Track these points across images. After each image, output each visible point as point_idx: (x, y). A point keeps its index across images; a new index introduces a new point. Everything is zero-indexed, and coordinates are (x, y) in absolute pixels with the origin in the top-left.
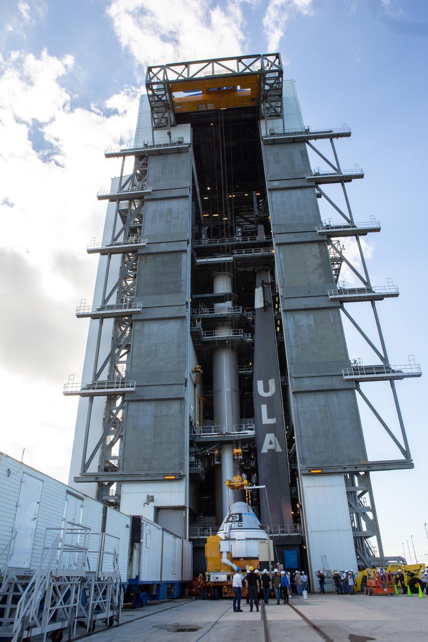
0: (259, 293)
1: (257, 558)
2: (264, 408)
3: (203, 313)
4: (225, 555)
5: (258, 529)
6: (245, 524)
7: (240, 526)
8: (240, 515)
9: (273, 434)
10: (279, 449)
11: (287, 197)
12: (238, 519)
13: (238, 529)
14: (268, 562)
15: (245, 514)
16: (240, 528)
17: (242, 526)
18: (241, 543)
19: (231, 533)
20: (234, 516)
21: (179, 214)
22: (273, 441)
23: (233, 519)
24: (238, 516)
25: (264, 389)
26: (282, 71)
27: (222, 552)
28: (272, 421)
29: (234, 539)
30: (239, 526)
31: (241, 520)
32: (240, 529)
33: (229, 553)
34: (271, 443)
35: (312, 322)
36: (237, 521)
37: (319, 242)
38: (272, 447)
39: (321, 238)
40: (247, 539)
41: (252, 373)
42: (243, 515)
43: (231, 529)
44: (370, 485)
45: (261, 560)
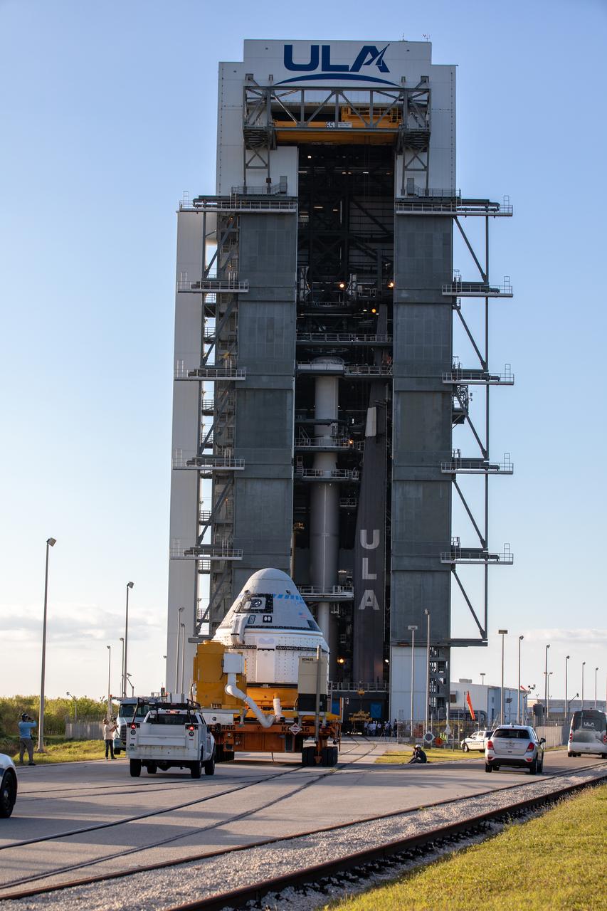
0: (371, 413)
1: (295, 686)
2: (365, 561)
3: (303, 445)
4: (232, 679)
5: (304, 629)
6: (277, 616)
7: (267, 621)
8: (269, 598)
9: (372, 591)
10: (377, 607)
11: (416, 316)
12: (263, 607)
13: (262, 627)
14: (315, 696)
15: (280, 596)
16: (267, 625)
17: (271, 621)
18: (266, 655)
19: (246, 635)
20: (256, 601)
21: (282, 328)
22: (371, 598)
23: (253, 605)
24: (264, 600)
25: (368, 540)
26: (430, 133)
27: (227, 674)
28: (372, 577)
29: (253, 647)
30: (264, 621)
31: (269, 608)
32: (267, 627)
33: (239, 675)
34: (369, 600)
35: (421, 495)
36: (261, 611)
37: (444, 393)
38: (369, 604)
39: (446, 389)
40: (279, 648)
41: (357, 508)
42: (275, 600)
43: (246, 627)
44: (449, 657)
45: (301, 690)
